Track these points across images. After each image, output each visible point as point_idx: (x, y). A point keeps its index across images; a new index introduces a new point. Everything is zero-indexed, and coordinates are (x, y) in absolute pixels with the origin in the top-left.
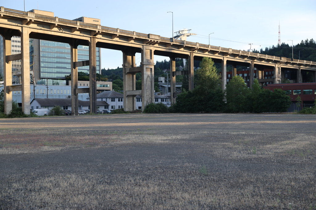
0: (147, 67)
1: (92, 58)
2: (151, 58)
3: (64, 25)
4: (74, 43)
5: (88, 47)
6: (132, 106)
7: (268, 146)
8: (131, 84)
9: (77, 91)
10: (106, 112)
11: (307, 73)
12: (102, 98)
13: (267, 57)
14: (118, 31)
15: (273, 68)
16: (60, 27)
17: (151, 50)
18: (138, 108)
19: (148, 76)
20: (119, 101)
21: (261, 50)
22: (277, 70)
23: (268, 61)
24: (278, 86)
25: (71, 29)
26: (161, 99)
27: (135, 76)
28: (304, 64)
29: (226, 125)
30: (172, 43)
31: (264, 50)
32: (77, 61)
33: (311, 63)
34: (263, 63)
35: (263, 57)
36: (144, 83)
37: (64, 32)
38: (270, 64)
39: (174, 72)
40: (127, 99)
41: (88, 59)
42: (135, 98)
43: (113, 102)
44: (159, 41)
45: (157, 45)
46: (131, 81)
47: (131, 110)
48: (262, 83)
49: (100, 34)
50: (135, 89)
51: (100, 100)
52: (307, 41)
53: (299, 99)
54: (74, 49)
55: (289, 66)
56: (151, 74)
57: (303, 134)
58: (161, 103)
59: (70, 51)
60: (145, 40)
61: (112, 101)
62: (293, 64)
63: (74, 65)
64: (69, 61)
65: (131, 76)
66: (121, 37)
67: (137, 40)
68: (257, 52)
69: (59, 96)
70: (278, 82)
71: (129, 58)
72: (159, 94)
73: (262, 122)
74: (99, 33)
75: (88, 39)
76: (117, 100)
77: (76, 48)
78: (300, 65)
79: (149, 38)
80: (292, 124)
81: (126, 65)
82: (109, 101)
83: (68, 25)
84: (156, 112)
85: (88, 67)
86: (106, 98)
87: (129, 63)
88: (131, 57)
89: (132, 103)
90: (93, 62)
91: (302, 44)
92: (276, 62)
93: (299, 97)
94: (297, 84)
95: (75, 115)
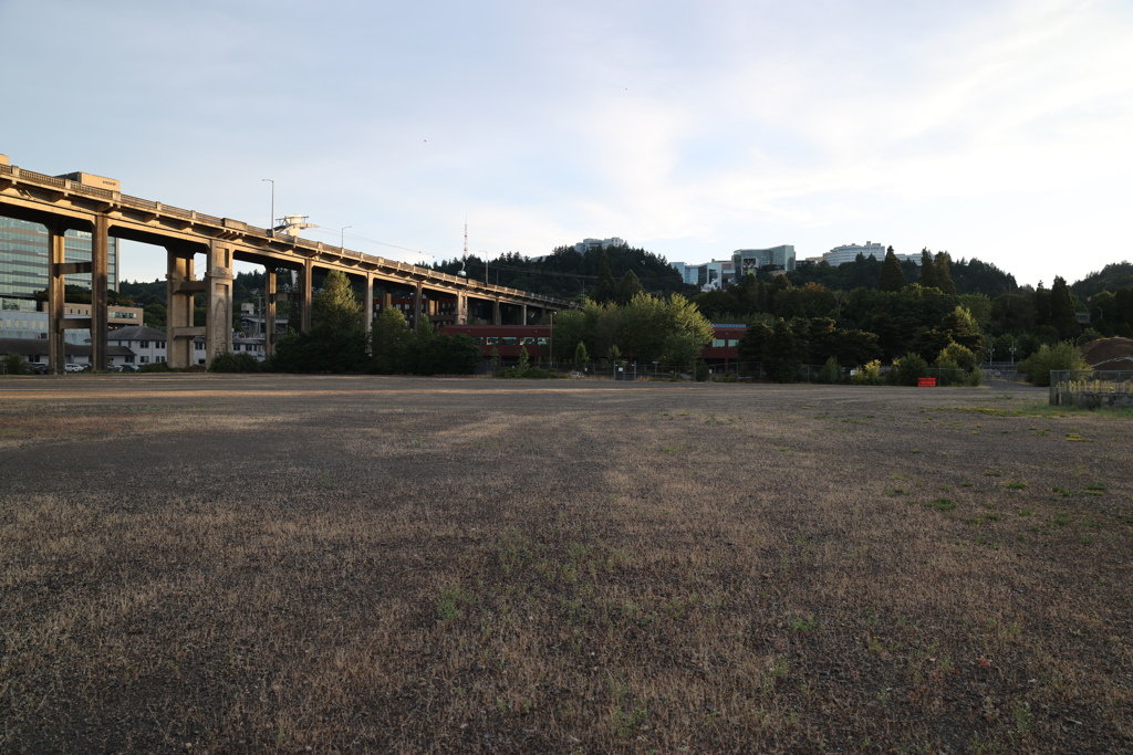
0: (219, 281)
1: (99, 257)
2: (227, 265)
3: (33, 184)
4: (58, 225)
5: (90, 234)
6: (184, 357)
7: (443, 433)
8: (185, 314)
9: (62, 324)
10: (127, 370)
11: (509, 308)
12: (120, 341)
13: (444, 277)
14: (159, 208)
15: (455, 297)
16: (21, 187)
17: (227, 251)
18: (197, 363)
19: (220, 300)
20: (157, 347)
21: (435, 264)
22: (460, 300)
23: (446, 284)
24: (461, 329)
25: (51, 196)
26: (247, 345)
27: (192, 299)
28: (503, 293)
29: (369, 396)
30: (270, 240)
31: (440, 264)
32: (63, 261)
33: (516, 292)
34: (438, 287)
35: (438, 276)
36: (210, 311)
37: (32, 199)
38: (450, 290)
39: (272, 295)
40: (174, 343)
41: (90, 260)
42: (192, 343)
43: (144, 350)
44: (244, 234)
45: (239, 241)
46: (185, 309)
47: (184, 365)
48: (436, 322)
49: (119, 210)
50: (192, 324)
51: (116, 344)
52: (509, 255)
53: (495, 352)
54: (56, 238)
55: (480, 296)
56: (227, 297)
57: (498, 413)
58: (246, 354)
59: (46, 240)
60: (216, 230)
61: (142, 346)
62: (487, 292)
63: (57, 270)
64: (46, 261)
65: (185, 297)
66: (163, 220)
67: (197, 228)
68: (427, 267)
69: (20, 333)
70: (461, 322)
71: (182, 262)
72: (241, 336)
73: (434, 391)
74: (115, 208)
75: (91, 218)
76: (152, 345)
77: (61, 234)
78: (498, 294)
79: (223, 225)
80: (482, 395)
81: (174, 275)
82: (135, 347)
83: (42, 186)
84: (234, 371)
85: (88, 276)
86: (130, 341)
87: (180, 273)
88: (184, 260)
89: (185, 351)
90: (100, 266)
91: (502, 259)
92: (459, 287)
93: (495, 349)
94: (492, 327)
95: (56, 374)
